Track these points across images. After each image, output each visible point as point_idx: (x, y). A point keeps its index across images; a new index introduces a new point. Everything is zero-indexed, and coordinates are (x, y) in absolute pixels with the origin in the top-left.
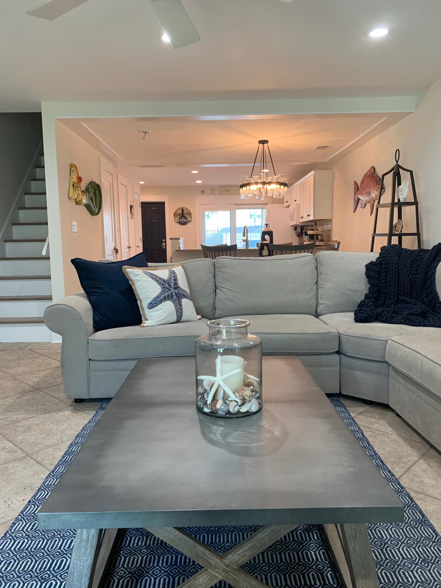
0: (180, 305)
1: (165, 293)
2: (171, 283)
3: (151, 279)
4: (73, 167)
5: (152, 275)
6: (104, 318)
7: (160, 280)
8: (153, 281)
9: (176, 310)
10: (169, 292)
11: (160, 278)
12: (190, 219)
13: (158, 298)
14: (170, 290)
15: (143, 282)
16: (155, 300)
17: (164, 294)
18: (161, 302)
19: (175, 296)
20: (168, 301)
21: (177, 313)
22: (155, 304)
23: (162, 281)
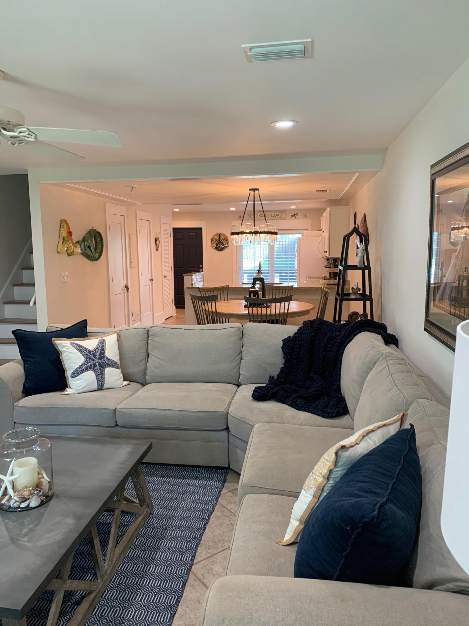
0: (103, 374)
1: (88, 363)
2: (97, 353)
3: (76, 351)
4: (62, 223)
5: (79, 346)
6: (32, 385)
7: (85, 351)
8: (78, 352)
9: (97, 379)
10: (93, 363)
11: (86, 349)
12: (227, 245)
13: (80, 369)
14: (93, 360)
15: (69, 353)
16: (77, 370)
17: (86, 364)
18: (82, 372)
19: (98, 366)
20: (89, 371)
21: (97, 382)
22: (77, 374)
23: (87, 353)
